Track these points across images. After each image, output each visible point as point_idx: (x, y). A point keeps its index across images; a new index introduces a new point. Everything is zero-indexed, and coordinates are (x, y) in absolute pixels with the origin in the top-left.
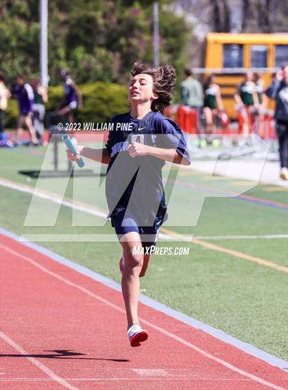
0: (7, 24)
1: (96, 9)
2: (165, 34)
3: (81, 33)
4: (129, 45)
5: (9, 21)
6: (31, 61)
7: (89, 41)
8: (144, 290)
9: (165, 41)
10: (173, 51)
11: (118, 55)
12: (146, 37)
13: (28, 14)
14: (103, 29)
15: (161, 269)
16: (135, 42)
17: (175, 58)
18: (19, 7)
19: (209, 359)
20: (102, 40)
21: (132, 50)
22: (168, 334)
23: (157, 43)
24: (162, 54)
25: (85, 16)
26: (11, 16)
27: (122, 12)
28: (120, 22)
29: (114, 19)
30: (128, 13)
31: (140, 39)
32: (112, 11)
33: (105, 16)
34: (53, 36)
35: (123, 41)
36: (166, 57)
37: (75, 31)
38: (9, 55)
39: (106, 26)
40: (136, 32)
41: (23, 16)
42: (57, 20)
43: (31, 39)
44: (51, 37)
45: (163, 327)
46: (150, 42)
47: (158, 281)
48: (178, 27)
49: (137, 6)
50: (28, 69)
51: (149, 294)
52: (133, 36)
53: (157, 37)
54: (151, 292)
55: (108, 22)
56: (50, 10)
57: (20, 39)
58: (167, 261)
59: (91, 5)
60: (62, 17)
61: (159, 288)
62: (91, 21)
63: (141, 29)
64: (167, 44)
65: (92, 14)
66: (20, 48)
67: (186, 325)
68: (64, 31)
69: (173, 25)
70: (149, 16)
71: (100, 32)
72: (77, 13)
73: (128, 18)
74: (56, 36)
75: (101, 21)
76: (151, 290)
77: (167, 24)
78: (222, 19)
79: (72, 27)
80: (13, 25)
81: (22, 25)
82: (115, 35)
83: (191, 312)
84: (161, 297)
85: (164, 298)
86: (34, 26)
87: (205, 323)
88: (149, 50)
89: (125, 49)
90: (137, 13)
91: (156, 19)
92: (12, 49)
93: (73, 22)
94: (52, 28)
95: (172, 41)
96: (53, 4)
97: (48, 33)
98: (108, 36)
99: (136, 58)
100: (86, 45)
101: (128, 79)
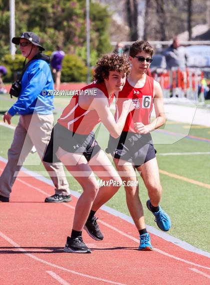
1: (47, 2)
2: (94, 18)
3: (37, 19)
4: (69, 26)
6: (4, 37)
7: (42, 23)
9: (93, 23)
10: (99, 30)
11: (62, 33)
12: (81, 21)
13: (2, 5)
14: (52, 15)
16: (73, 24)
17: (101, 35)
19: (125, 237)
20: (51, 23)
21: (71, 30)
23: (88, 24)
24: (92, 32)
25: (40, 7)
27: (65, 4)
28: (63, 10)
29: (59, 9)
30: (68, 5)
31: (76, 22)
32: (58, 3)
33: (53, 7)
35: (65, 23)
36: (95, 35)
37: (33, 17)
39: (54, 13)
40: (74, 17)
42: (21, 10)
43: (4, 23)
44: (18, 21)
46: (83, 24)
48: (103, 14)
50: (2, 43)
52: (72, 20)
53: (88, 20)
55: (55, 10)
56: (17, 3)
60: (25, 7)
62: (44, 10)
63: (77, 15)
64: (96, 25)
65: (44, 5)
67: (109, 213)
68: (26, 17)
69: (99, 12)
70: (83, 7)
71: (49, 18)
72: (33, 5)
73: (69, 8)
74: (20, 21)
75: (50, 10)
77: (95, 12)
78: (132, 9)
79: (31, 14)
82: (60, 19)
83: (112, 205)
86: (6, 13)
87: (122, 212)
88: (83, 31)
89: (67, 29)
90: (75, 5)
91: (88, 9)
93: (32, 11)
94: (17, 16)
95: (98, 23)
97: (16, 19)
98: (55, 20)
99: (75, 35)
100: (40, 26)
101: (69, 49)
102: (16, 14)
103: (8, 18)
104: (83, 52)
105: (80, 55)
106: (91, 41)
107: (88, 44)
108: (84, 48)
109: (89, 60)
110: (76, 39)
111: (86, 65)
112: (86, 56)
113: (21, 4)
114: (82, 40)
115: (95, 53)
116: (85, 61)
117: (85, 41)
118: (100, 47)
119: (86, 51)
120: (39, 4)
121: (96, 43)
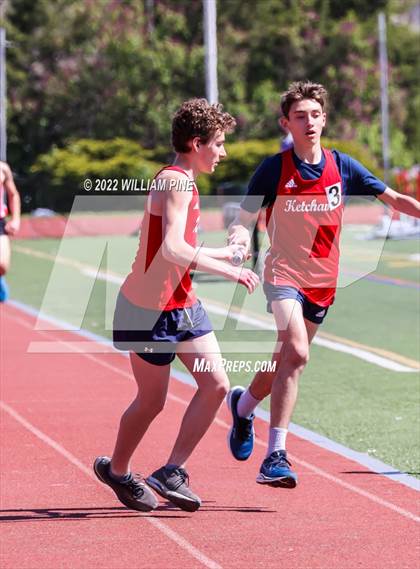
0: (155, 50)
1: (290, 23)
2: (395, 60)
3: (268, 62)
4: (340, 78)
5: (159, 45)
7: (281, 72)
8: (374, 451)
9: (395, 70)
10: (408, 84)
12: (367, 65)
13: (187, 32)
14: (300, 53)
15: (397, 419)
16: (349, 72)
17: (412, 95)
18: (172, 23)
20: (301, 71)
21: (344, 85)
22: (412, 516)
23: (384, 73)
24: (393, 89)
25: (273, 34)
26: (161, 38)
27: (329, 28)
28: (326, 41)
29: (317, 38)
30: (337, 28)
31: (357, 67)
32: (314, 25)
33: (303, 34)
34: (226, 65)
35: (331, 72)
36: (399, 95)
37: (258, 57)
38: (159, 96)
39: (305, 48)
40: (352, 57)
41: (178, 37)
42: (231, 42)
43: (191, 73)
44: (223, 68)
45: (404, 506)
46: (372, 72)
47: (394, 437)
48: (415, 49)
49: (351, 16)
51: (382, 456)
52: (347, 63)
53: (383, 62)
54: (384, 454)
55: (307, 42)
56: (220, 27)
57: (176, 72)
58: (406, 407)
59: (282, 18)
60: (239, 37)
61: (396, 448)
62: (282, 41)
63: (356, 51)
64: (400, 74)
65: (283, 31)
66: (175, 86)
68: (242, 58)
69: (408, 45)
70: (370, 33)
71: (295, 59)
72: (257, 31)
73: (338, 36)
74: (230, 66)
75: (297, 42)
76: (385, 451)
77: (398, 45)
79: (254, 52)
80: (166, 50)
81: (179, 51)
82: (318, 63)
84: (399, 460)
85: (404, 461)
86: (196, 52)
88: (373, 86)
89: (335, 84)
90: (352, 29)
91: (383, 38)
92: (164, 87)
93: (255, 44)
94: (222, 57)
95: (407, 69)
96: (224, 18)
97: (219, 63)
98: (308, 64)
99: (353, 98)
100: (275, 78)
101: (341, 130)
102: (219, 52)
103: (202, 61)
104: (372, 135)
105: (366, 142)
106: (391, 108)
107: (384, 115)
108: (374, 127)
109: (387, 154)
110: (356, 107)
111: (381, 165)
112: (380, 144)
113: (229, 29)
114: (368, 108)
115: (400, 137)
116: (378, 155)
117: (377, 109)
118: (412, 124)
119: (380, 131)
120: (271, 28)
121: (403, 114)
